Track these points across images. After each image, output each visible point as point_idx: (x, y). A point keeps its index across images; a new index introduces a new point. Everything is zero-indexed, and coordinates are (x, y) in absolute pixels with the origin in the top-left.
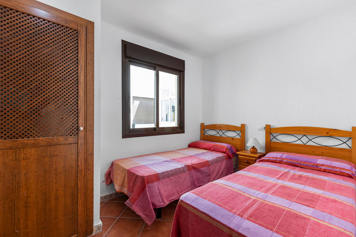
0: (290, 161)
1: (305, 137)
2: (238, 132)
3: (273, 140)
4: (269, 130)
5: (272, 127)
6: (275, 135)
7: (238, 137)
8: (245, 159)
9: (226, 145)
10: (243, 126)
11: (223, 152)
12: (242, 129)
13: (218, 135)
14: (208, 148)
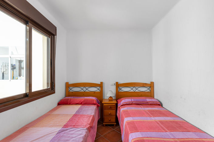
0: (136, 102)
1: (134, 88)
2: (98, 88)
3: (120, 91)
4: (118, 85)
5: (119, 83)
6: (120, 88)
7: (98, 91)
8: (108, 106)
9: (94, 98)
10: (102, 83)
11: (94, 104)
12: (101, 85)
13: (82, 91)
14: (80, 103)
